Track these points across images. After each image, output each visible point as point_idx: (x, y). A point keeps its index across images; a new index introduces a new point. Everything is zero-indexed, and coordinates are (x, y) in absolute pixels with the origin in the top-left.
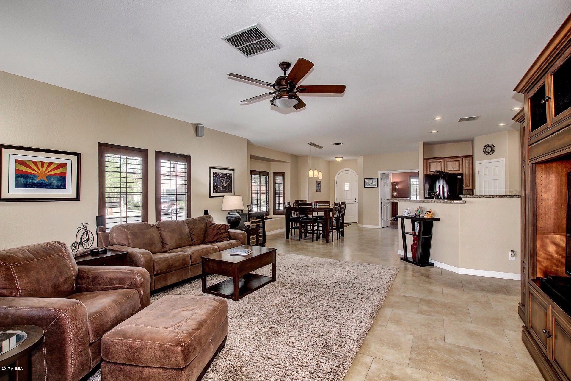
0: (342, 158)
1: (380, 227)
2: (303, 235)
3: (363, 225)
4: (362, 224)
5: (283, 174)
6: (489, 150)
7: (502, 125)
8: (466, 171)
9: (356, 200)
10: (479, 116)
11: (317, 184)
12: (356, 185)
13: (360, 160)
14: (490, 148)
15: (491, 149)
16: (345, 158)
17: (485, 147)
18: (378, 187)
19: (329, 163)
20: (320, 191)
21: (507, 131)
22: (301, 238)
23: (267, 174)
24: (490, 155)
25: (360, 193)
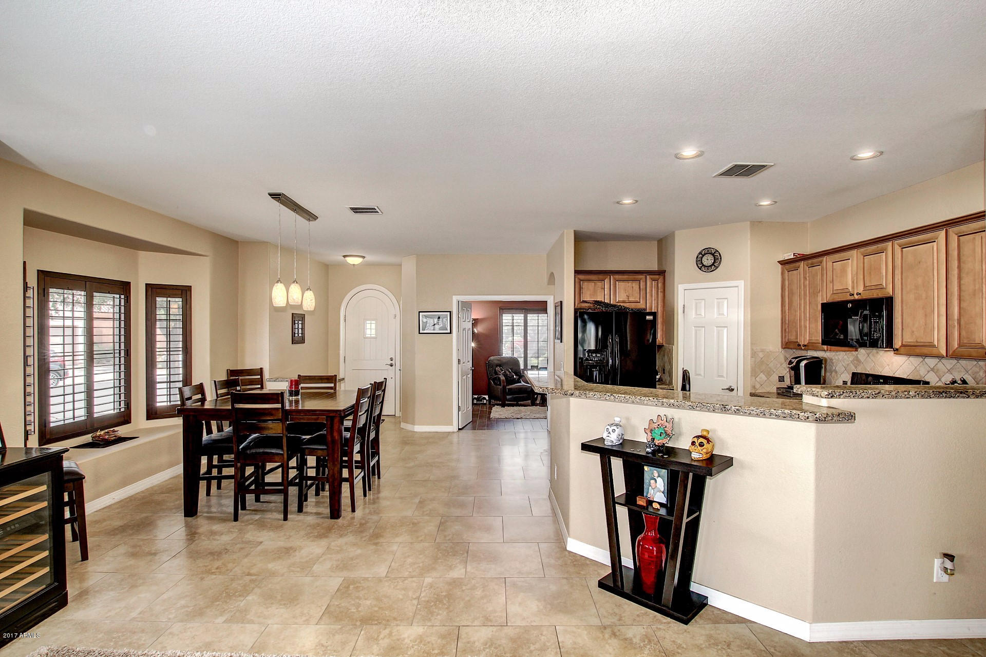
0: (364, 257)
1: (456, 429)
2: (250, 498)
3: (415, 426)
4: (413, 423)
5: (184, 292)
6: (708, 260)
7: (765, 203)
8: (651, 303)
9: (393, 362)
10: (775, 164)
11: (293, 323)
12: (395, 326)
13: (409, 266)
14: (712, 256)
15: (715, 261)
16: (370, 258)
17: (700, 253)
18: (450, 333)
19: (327, 268)
20: (302, 341)
21: (749, 223)
22: (244, 508)
23: (123, 288)
24: (711, 271)
25: (407, 348)
